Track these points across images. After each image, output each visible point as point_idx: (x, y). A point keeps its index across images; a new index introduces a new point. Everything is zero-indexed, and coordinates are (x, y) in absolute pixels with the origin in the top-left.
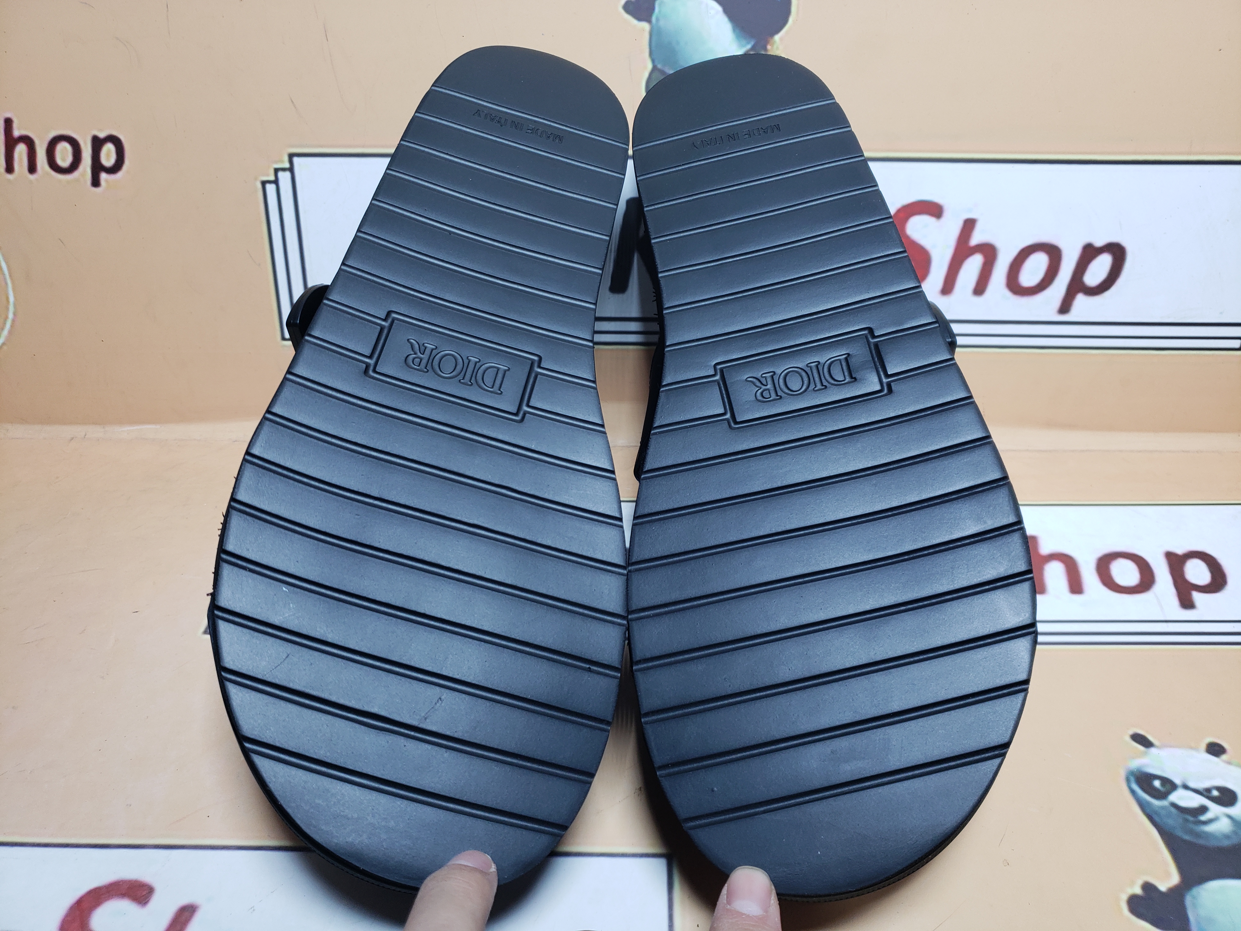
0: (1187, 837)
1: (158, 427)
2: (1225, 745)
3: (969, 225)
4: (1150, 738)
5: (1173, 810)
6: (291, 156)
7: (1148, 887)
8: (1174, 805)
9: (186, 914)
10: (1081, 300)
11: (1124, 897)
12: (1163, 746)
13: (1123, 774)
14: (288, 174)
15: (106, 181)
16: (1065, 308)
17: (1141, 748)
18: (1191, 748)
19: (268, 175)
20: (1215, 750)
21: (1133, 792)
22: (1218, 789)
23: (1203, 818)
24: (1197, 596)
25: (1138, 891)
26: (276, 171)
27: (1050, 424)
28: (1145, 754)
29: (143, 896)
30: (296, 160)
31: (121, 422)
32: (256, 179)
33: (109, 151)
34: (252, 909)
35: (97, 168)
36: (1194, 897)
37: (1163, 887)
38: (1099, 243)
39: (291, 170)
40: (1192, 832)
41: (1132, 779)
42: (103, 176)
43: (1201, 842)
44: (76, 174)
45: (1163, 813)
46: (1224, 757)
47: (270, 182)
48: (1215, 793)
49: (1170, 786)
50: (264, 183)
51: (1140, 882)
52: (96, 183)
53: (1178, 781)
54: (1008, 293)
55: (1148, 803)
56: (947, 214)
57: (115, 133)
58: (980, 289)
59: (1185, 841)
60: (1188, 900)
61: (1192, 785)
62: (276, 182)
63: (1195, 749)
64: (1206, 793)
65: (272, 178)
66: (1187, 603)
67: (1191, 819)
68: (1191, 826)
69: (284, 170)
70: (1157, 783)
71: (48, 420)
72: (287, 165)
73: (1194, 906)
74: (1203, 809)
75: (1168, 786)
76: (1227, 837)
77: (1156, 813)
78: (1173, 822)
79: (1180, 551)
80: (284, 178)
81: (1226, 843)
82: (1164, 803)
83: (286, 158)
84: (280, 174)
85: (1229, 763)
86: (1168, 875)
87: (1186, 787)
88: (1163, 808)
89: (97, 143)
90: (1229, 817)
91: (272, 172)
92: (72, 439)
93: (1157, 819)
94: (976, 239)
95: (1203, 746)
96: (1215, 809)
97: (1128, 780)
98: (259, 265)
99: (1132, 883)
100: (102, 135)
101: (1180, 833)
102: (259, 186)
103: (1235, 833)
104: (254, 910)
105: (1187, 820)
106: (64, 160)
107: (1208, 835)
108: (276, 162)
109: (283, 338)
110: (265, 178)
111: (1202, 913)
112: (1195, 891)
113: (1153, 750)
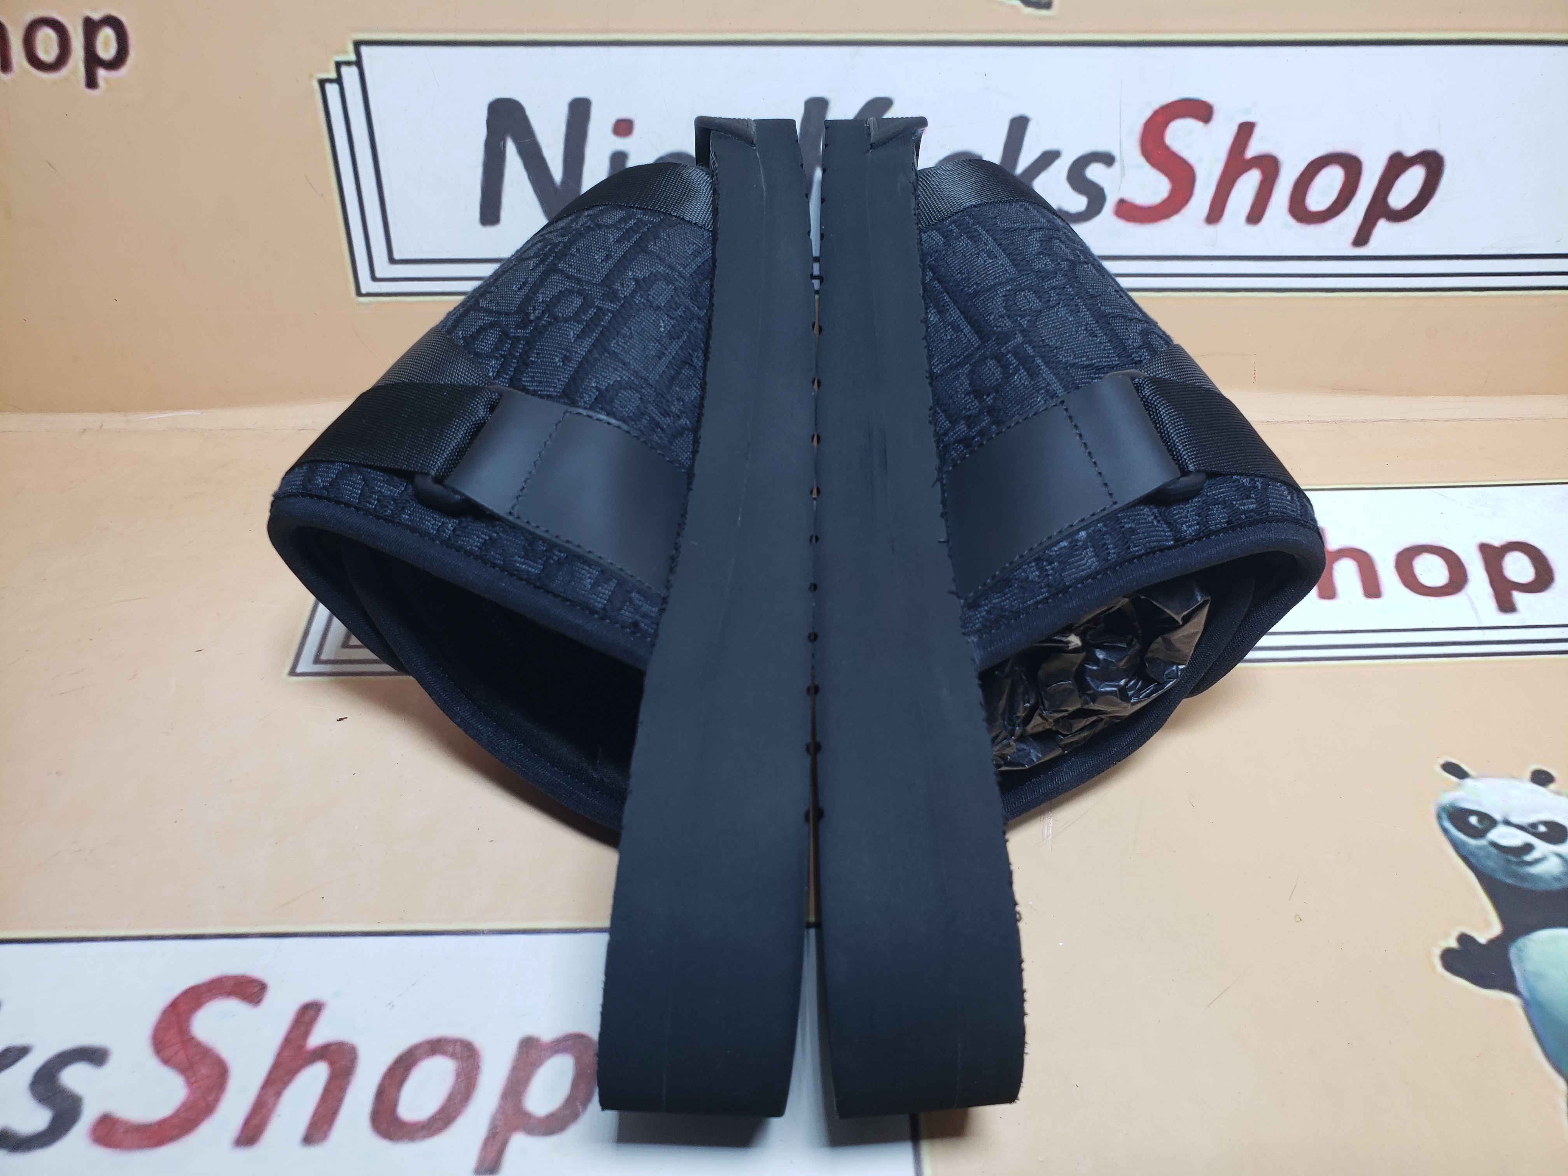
0: (1509, 881)
1: (198, 413)
2: (1553, 772)
3: (1246, 130)
4: (1465, 767)
5: (1493, 850)
6: (357, 45)
7: (1465, 939)
8: (1494, 844)
9: (311, 1013)
10: (1383, 226)
11: (1437, 952)
13: (1433, 810)
14: (354, 70)
15: (106, 80)
16: (1362, 237)
17: (1454, 779)
18: (1514, 777)
19: (327, 71)
20: (1542, 778)
21: (1445, 831)
22: (1546, 823)
23: (1528, 858)
24: (1518, 597)
25: (1453, 944)
26: (338, 65)
27: (1336, 388)
28: (1459, 785)
29: (255, 993)
30: (364, 50)
31: (148, 408)
32: (311, 76)
33: (107, 39)
34: (391, 1004)
35: (93, 61)
36: (1520, 950)
37: (1482, 939)
38: (1410, 151)
39: (359, 63)
40: (1515, 875)
41: (1444, 816)
42: (102, 73)
43: (1526, 885)
44: (64, 71)
45: (1481, 853)
46: (1552, 786)
47: (331, 81)
48: (1542, 829)
49: (1488, 822)
50: (322, 83)
51: (1455, 934)
52: (92, 82)
53: (1497, 816)
54: (1291, 220)
55: (1464, 843)
56: (1217, 117)
57: (114, 13)
58: (1255, 215)
59: (1508, 886)
60: (1513, 953)
61: (1515, 820)
62: (339, 81)
63: (1518, 778)
64: (1531, 829)
65: (333, 75)
66: (1506, 605)
67: (1513, 859)
68: (1514, 867)
69: (348, 63)
70: (1473, 820)
71: (49, 406)
72: (352, 57)
73: (1521, 959)
74: (1528, 848)
75: (1487, 823)
76: (1557, 879)
77: (1473, 854)
78: (1492, 864)
79: (1497, 542)
80: (350, 75)
81: (1557, 886)
82: (1482, 842)
83: (351, 48)
84: (344, 70)
85: (1558, 793)
86: (1488, 925)
87: (1507, 823)
88: (1481, 848)
89: (91, 27)
90: (1559, 856)
91: (333, 67)
92: (85, 430)
93: (1473, 860)
94: (1253, 150)
95: (1528, 775)
96: (1542, 848)
97: (1439, 818)
98: (323, 195)
99: (1446, 936)
100: (96, 16)
101: (1501, 876)
102: (316, 86)
103: (1566, 874)
104: (393, 1006)
105: (1508, 861)
106: (47, 52)
107: (1534, 878)
108: (338, 53)
109: (359, 293)
110: (324, 76)
111: (1530, 966)
112: (1522, 942)
113: (1468, 781)
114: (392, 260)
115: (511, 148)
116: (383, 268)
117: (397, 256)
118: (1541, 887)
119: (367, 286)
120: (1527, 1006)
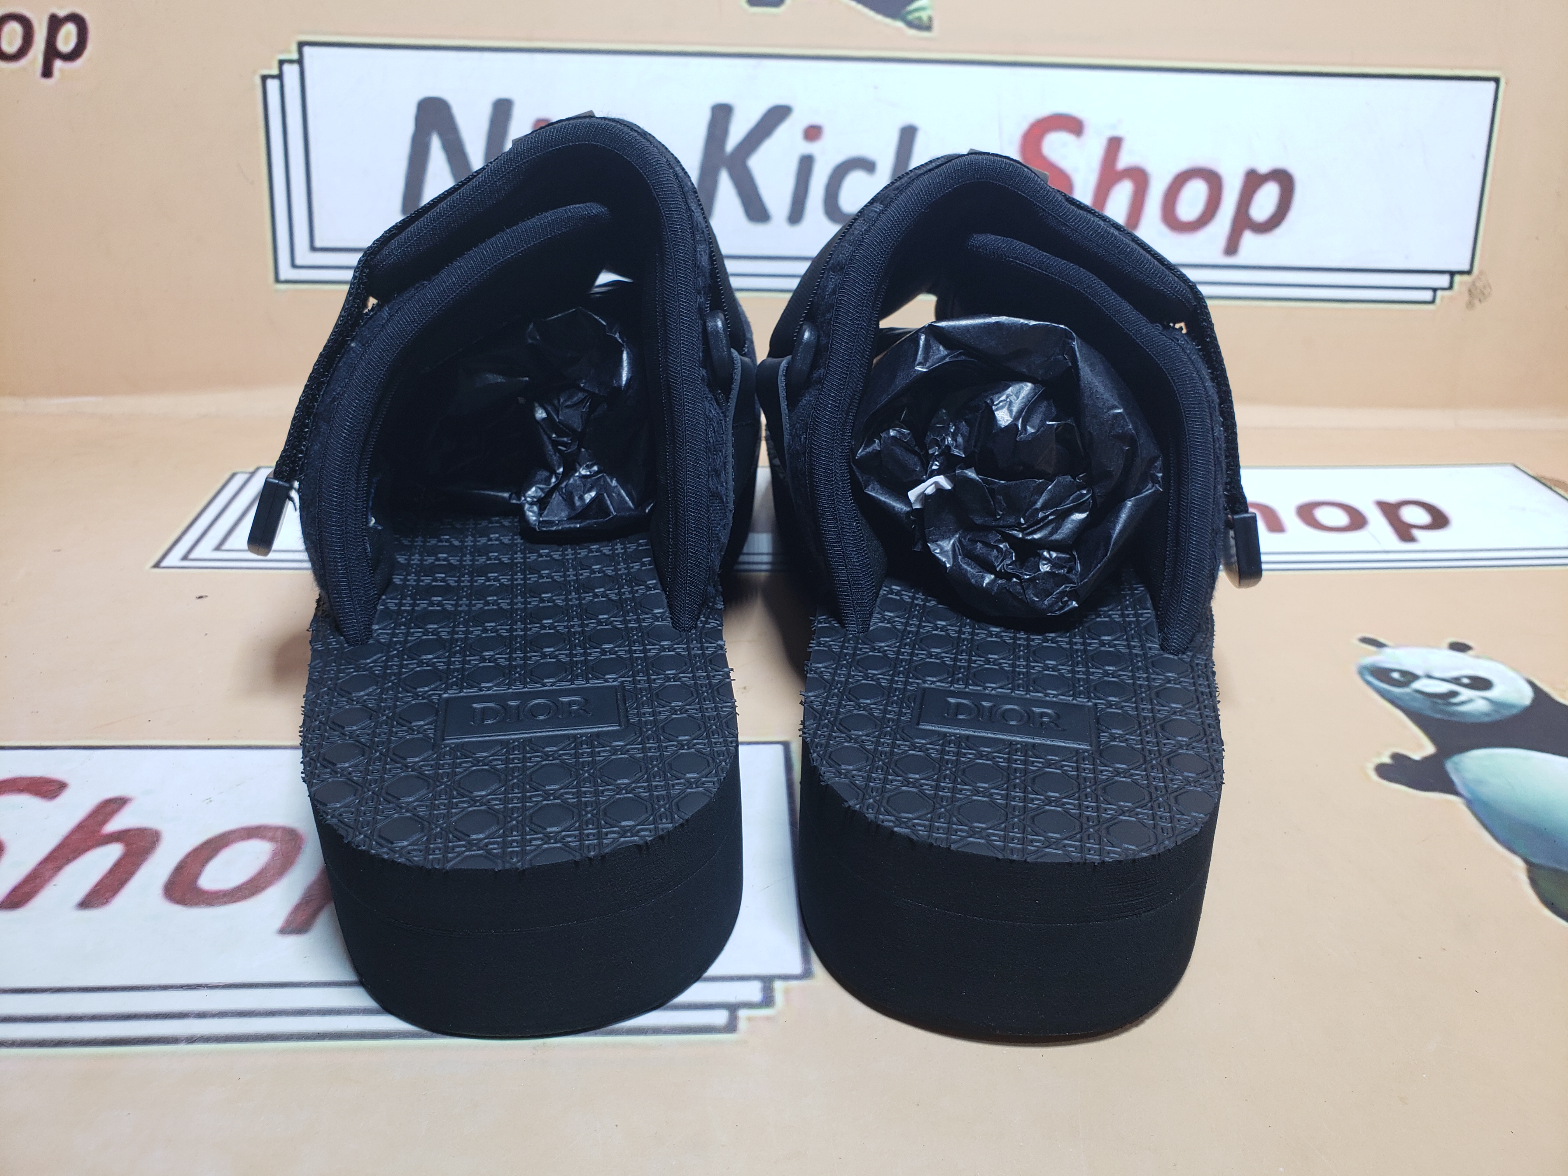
0: (1439, 717)
3: (1114, 145)
4: (1382, 640)
5: (1418, 695)
6: (301, 45)
7: (1398, 757)
8: (1419, 692)
9: (114, 806)
10: (1249, 239)
12: (1397, 646)
13: (1354, 669)
14: (295, 68)
15: (61, 70)
16: (1232, 247)
17: (1373, 648)
19: (270, 68)
20: (1459, 647)
21: (1369, 683)
22: (1468, 677)
23: (1455, 701)
24: (1418, 533)
25: (1386, 760)
26: (281, 63)
28: (1378, 652)
29: (52, 791)
30: (307, 50)
31: (49, 392)
32: (254, 73)
33: (68, 34)
34: (209, 800)
35: (52, 53)
36: (1456, 764)
37: (1417, 756)
38: (1263, 168)
39: (300, 62)
40: (1443, 712)
41: (1366, 672)
42: (58, 64)
43: (1456, 719)
44: (23, 62)
45: (1407, 698)
46: (1470, 652)
47: (272, 77)
48: (1466, 681)
49: (1411, 676)
50: (264, 78)
52: (47, 72)
53: (1419, 672)
54: (1165, 229)
55: (1389, 692)
56: (1089, 131)
57: (78, 11)
58: (1132, 223)
59: (1438, 720)
60: (1449, 766)
61: (1437, 674)
62: (280, 77)
63: (1437, 647)
64: (1456, 681)
65: (275, 72)
66: (1407, 538)
67: (1439, 701)
68: (1443, 707)
69: (291, 62)
70: (1396, 675)
72: (295, 56)
73: (1457, 770)
74: (1454, 694)
75: (1409, 677)
76: (1486, 714)
77: (1398, 698)
78: (1419, 705)
79: (1392, 500)
80: (291, 72)
81: (1486, 719)
82: (1406, 690)
83: (294, 48)
84: (286, 68)
85: (1477, 657)
86: (1421, 747)
87: (1429, 677)
88: (1406, 694)
89: (55, 23)
90: (1486, 699)
91: (275, 64)
93: (1400, 703)
94: (1124, 161)
96: (1467, 693)
97: (1362, 674)
98: (253, 183)
99: (1379, 754)
100: (62, 13)
101: (1428, 713)
102: (258, 81)
103: (1496, 711)
105: (1435, 703)
106: (10, 44)
107: (1463, 714)
108: (282, 52)
109: (277, 280)
110: (266, 72)
111: (1468, 776)
112: (1457, 758)
113: (1386, 650)
114: (313, 248)
115: (436, 144)
116: (304, 256)
117: (318, 244)
118: (1474, 720)
119: (286, 272)
120: (1470, 804)
